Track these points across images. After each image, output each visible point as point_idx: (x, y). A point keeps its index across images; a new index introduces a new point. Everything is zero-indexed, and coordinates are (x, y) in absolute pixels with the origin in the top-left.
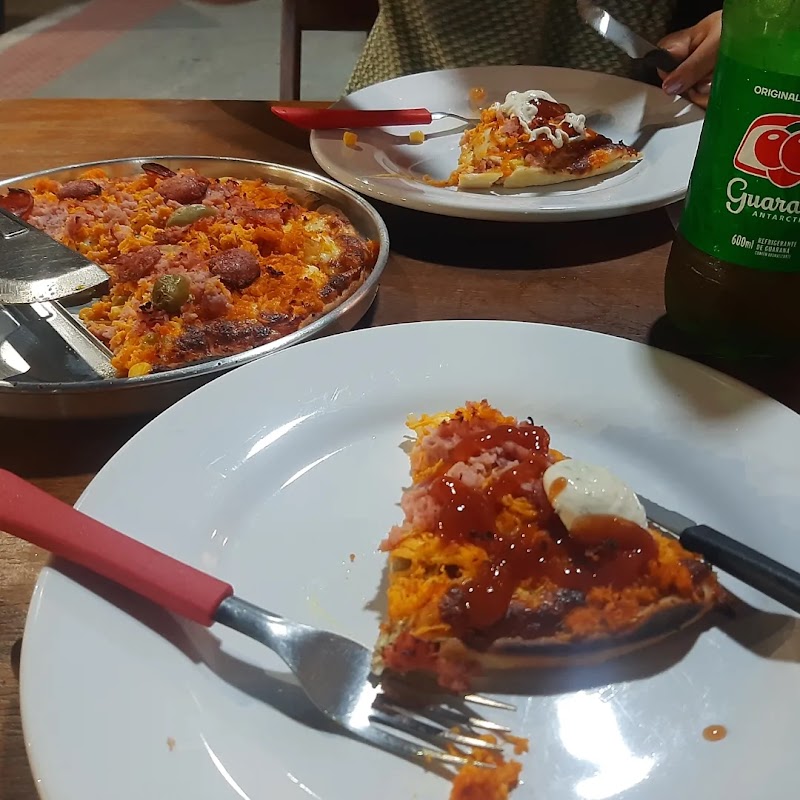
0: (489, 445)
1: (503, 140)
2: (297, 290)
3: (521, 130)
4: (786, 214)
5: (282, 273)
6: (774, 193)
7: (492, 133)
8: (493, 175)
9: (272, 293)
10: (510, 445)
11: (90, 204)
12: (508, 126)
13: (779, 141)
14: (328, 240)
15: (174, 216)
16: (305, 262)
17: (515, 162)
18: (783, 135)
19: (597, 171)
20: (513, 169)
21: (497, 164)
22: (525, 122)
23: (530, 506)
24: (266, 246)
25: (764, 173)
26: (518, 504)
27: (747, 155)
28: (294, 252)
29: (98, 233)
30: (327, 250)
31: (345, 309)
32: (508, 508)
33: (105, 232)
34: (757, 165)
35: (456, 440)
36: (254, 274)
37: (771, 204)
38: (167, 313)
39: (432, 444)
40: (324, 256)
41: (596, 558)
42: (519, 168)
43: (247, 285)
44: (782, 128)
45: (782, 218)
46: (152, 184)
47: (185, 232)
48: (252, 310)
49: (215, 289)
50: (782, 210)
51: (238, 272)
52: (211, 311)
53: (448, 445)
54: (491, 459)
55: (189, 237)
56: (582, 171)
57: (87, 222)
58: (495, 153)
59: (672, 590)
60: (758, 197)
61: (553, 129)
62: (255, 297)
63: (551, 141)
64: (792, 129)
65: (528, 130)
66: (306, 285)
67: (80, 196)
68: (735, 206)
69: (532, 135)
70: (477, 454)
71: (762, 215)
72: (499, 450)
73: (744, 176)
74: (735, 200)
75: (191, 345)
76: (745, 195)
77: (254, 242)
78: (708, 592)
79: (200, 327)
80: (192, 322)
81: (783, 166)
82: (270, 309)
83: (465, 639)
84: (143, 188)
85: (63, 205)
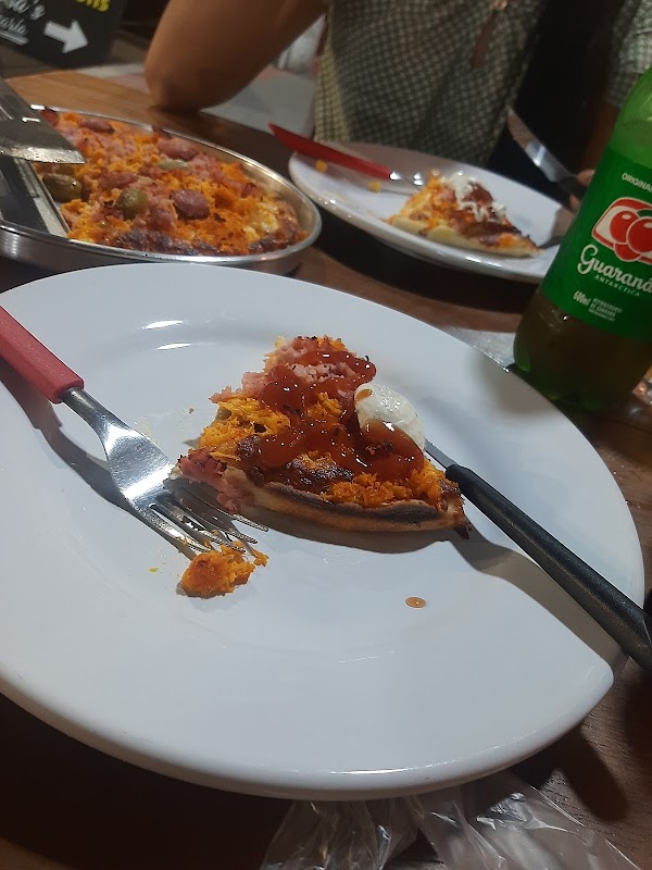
0: (326, 361)
1: (438, 203)
2: (231, 235)
3: (454, 199)
4: (620, 283)
5: (224, 220)
6: (616, 263)
7: (432, 197)
8: (421, 225)
9: (211, 230)
10: (343, 365)
11: (100, 137)
12: (445, 194)
13: (630, 221)
14: (273, 218)
15: (162, 162)
16: (248, 222)
17: (441, 221)
18: (634, 218)
19: (502, 250)
20: (438, 224)
21: (427, 218)
22: (460, 196)
23: (338, 406)
24: (222, 202)
25: (612, 245)
26: (330, 402)
27: (603, 228)
28: (242, 214)
29: (99, 156)
30: (269, 223)
31: (264, 259)
32: (321, 402)
33: (104, 158)
34: (608, 236)
35: (303, 352)
36: (202, 214)
37: (611, 272)
38: (124, 214)
39: (285, 350)
40: (265, 226)
41: (372, 452)
42: (442, 225)
43: (193, 218)
44: (635, 211)
45: (616, 285)
46: (155, 141)
47: (164, 174)
48: (191, 235)
49: (166, 208)
50: (618, 279)
51: (190, 206)
52: (158, 224)
53: (296, 354)
54: (325, 370)
55: (165, 178)
56: (490, 244)
57: (93, 145)
58: (428, 209)
59: (423, 496)
60: (602, 264)
61: (479, 207)
62: (196, 227)
63: (473, 215)
64: (642, 213)
65: (459, 201)
66: (241, 234)
67: (95, 129)
68: (584, 267)
69: (461, 205)
70: (315, 364)
71: (602, 280)
72: (333, 367)
73: (598, 245)
74: (586, 263)
75: (131, 240)
76: (593, 260)
77: (213, 196)
78: (451, 509)
79: (144, 232)
80: (141, 226)
81: (627, 242)
82: (205, 239)
83: (248, 474)
84: (147, 142)
85: (80, 131)
